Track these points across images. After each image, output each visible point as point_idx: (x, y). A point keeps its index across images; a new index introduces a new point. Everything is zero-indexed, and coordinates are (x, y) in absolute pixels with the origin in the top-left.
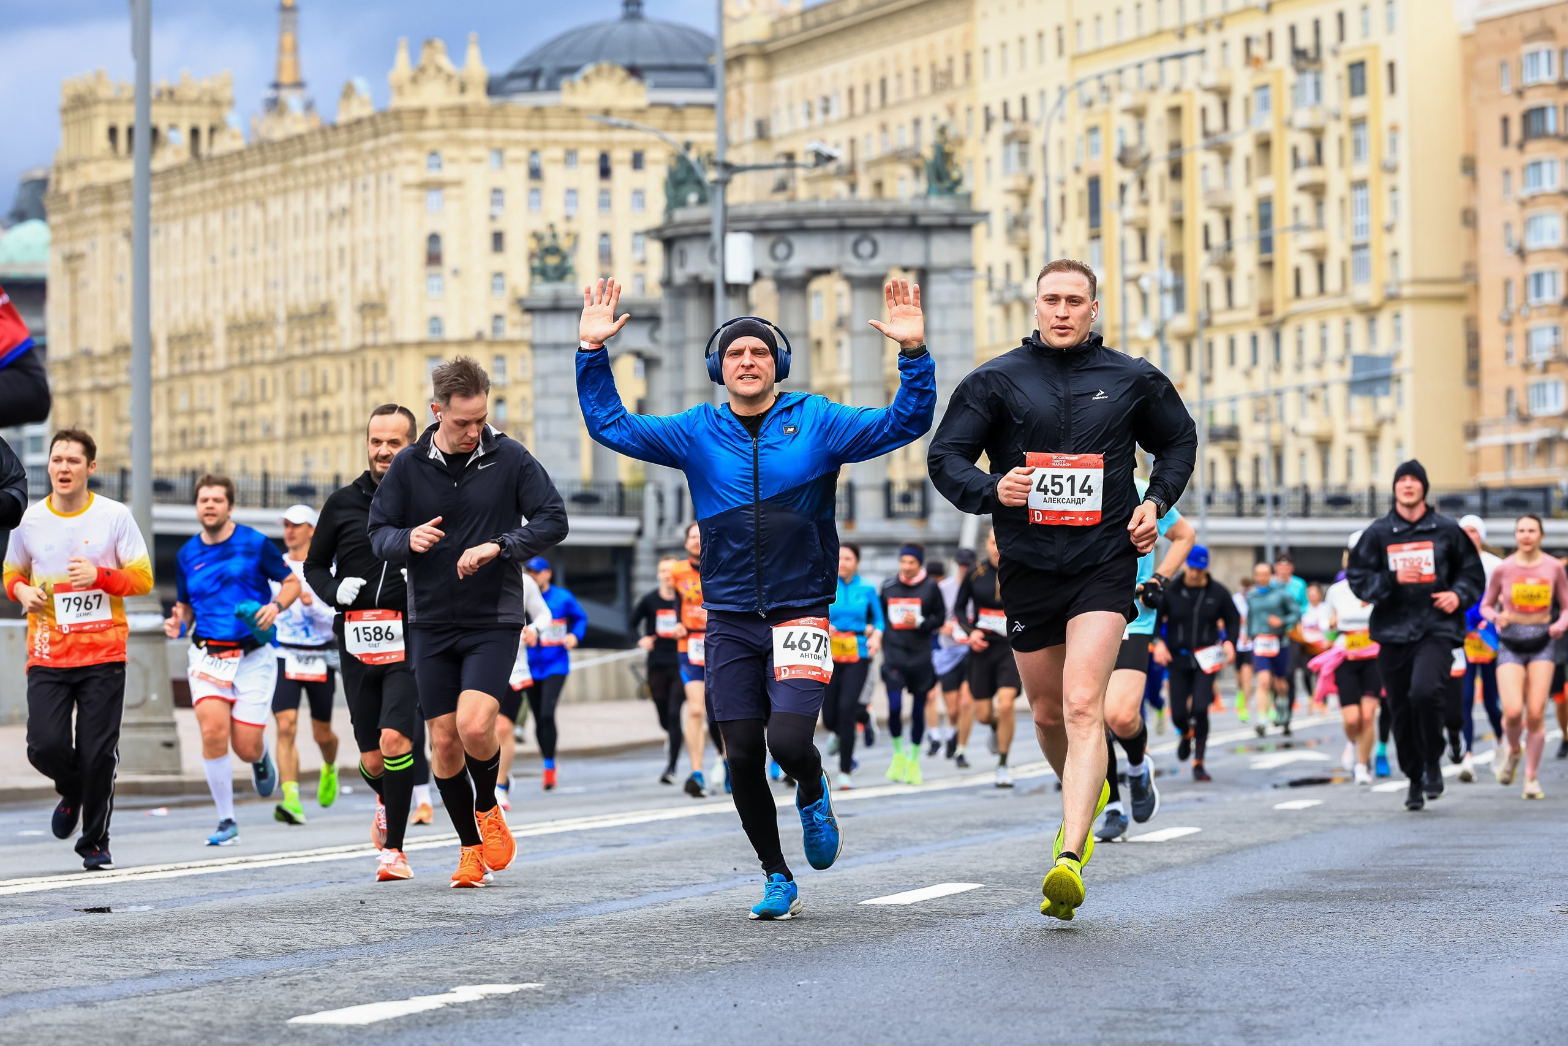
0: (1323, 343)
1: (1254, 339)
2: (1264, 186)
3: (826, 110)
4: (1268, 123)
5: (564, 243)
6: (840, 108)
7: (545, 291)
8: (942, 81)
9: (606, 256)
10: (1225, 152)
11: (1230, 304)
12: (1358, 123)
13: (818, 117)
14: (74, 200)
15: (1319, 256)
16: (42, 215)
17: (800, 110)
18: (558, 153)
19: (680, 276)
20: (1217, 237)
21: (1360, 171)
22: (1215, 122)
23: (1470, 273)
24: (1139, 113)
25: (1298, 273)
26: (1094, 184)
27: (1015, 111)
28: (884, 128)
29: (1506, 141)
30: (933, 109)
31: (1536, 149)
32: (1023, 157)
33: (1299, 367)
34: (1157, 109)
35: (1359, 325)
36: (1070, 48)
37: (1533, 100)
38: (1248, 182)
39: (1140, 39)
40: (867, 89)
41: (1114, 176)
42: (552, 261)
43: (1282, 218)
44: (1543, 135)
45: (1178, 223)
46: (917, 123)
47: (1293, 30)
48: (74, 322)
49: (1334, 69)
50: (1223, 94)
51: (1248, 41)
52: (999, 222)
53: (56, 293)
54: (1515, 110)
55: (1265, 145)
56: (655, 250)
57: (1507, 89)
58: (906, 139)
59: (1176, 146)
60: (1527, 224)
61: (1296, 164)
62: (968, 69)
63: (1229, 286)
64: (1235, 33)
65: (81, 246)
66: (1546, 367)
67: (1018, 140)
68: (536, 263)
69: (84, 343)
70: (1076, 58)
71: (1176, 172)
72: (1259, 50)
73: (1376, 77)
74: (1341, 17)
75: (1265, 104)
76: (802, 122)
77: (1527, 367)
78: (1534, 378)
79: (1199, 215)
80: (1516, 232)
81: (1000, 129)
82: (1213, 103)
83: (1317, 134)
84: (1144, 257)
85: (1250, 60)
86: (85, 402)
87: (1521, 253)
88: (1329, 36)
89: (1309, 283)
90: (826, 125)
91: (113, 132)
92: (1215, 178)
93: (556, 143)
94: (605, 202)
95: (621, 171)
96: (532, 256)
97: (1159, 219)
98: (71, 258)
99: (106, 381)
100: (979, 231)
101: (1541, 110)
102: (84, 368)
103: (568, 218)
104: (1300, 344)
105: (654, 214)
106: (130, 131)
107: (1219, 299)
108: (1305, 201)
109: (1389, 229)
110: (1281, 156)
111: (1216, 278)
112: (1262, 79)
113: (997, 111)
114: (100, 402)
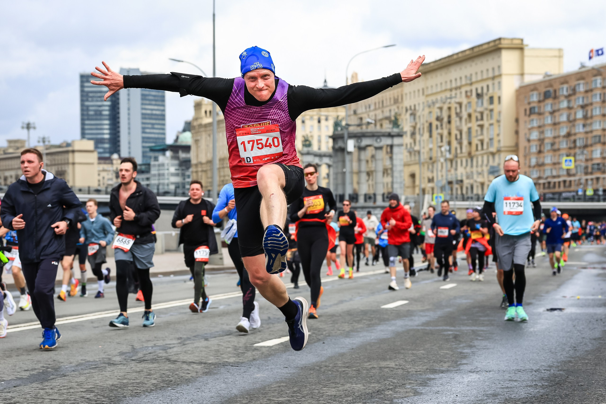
0: (483, 161)
1: (467, 161)
2: (469, 125)
3: (370, 107)
4: (471, 111)
5: (310, 139)
6: (372, 107)
7: (306, 150)
8: (396, 101)
9: (319, 141)
10: (461, 119)
11: (461, 152)
12: (491, 110)
13: (368, 109)
14: (197, 127)
15: (482, 142)
16: (189, 130)
17: (364, 108)
18: (308, 117)
19: (337, 146)
20: (459, 137)
21: (491, 122)
22: (458, 110)
23: (517, 145)
24: (441, 109)
25: (477, 146)
26: (431, 125)
27: (413, 108)
28: (383, 112)
29: (525, 114)
30: (394, 108)
31: (533, 117)
32: (414, 119)
33: (477, 166)
34: (445, 107)
35: (491, 158)
36: (426, 93)
37: (532, 105)
38: (466, 124)
39: (442, 92)
40: (379, 103)
41: (435, 123)
42: (307, 143)
43: (474, 133)
44: (534, 113)
45: (450, 134)
46: (390, 111)
47: (477, 89)
48: (197, 156)
49: (486, 98)
50: (460, 104)
51: (466, 92)
52: (409, 134)
53: (193, 149)
54: (528, 107)
55: (470, 116)
56: (331, 141)
57: (526, 102)
58: (387, 114)
59: (449, 117)
60: (530, 134)
61: (477, 120)
62: (402, 98)
63: (461, 148)
64: (463, 90)
65: (199, 138)
66: (534, 167)
67: (413, 115)
68: (304, 143)
69: (200, 160)
70: (427, 96)
71: (449, 122)
72: (469, 94)
73: (496, 100)
74: (488, 86)
75: (470, 106)
76: (364, 110)
77: (530, 166)
78: (531, 169)
79: (454, 132)
80: (528, 135)
81: (409, 112)
82: (458, 106)
83: (482, 113)
84: (442, 141)
85: (467, 96)
86: (200, 174)
87: (529, 141)
88: (485, 90)
89: (480, 147)
90: (370, 111)
91: (206, 112)
92: (458, 123)
93: (308, 115)
94: (319, 128)
95: (323, 122)
96: (303, 142)
97: (445, 133)
98: (197, 141)
99: (204, 169)
100: (404, 137)
101: (534, 108)
102: (199, 166)
103: (311, 132)
104: (477, 162)
105: (331, 132)
106: (210, 112)
107: (459, 151)
108: (479, 129)
109: (498, 135)
110: (473, 118)
111: (458, 146)
112: (469, 100)
113: (408, 108)
114: (204, 175)
